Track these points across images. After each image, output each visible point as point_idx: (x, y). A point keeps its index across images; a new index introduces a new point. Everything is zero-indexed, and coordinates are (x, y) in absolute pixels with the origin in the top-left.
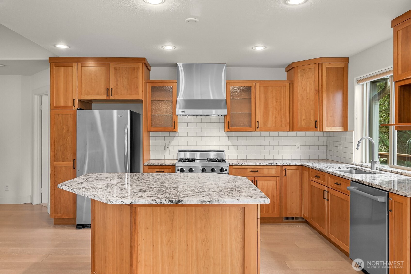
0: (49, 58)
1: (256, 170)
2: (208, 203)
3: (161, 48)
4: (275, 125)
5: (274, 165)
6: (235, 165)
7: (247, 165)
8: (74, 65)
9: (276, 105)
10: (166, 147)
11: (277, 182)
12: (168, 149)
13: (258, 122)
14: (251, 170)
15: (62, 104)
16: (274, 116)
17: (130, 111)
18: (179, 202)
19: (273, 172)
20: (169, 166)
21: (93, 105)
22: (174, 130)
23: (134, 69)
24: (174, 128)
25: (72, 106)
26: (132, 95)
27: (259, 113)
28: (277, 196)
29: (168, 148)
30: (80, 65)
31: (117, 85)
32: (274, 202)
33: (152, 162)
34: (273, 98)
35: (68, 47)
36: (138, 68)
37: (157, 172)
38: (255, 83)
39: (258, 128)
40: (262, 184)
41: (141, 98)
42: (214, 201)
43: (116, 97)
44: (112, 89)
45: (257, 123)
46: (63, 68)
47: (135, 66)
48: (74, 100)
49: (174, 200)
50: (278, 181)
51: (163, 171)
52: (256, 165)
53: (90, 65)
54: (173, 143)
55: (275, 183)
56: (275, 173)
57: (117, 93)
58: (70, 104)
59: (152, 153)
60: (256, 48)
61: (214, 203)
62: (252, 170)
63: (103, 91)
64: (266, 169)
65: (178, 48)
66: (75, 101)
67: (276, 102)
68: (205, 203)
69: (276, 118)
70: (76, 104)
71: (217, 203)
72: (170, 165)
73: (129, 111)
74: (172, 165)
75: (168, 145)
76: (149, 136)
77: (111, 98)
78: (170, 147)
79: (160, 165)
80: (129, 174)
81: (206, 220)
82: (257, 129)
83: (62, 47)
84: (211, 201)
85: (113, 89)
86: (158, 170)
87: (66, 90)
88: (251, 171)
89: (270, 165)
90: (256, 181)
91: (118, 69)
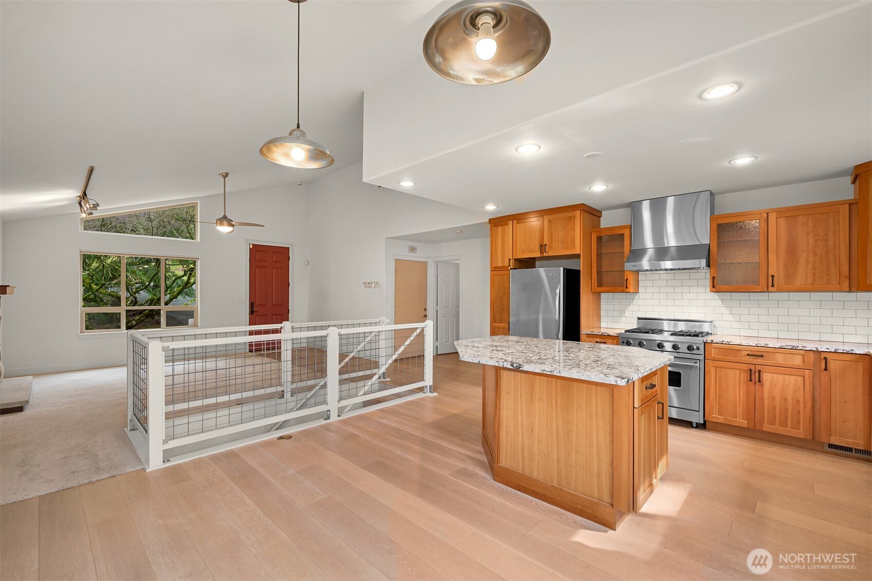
0: (489, 219)
1: (760, 354)
2: (549, 373)
3: (589, 190)
4: (814, 280)
5: (798, 348)
6: (717, 343)
7: (740, 344)
8: (510, 222)
9: (815, 247)
10: (622, 313)
11: (807, 378)
12: (624, 315)
13: (773, 276)
14: (748, 353)
15: (500, 265)
16: (810, 266)
17: (564, 269)
18: (519, 368)
19: (797, 361)
20: (613, 336)
21: (537, 263)
22: (627, 290)
23: (570, 218)
24: (627, 288)
25: (508, 266)
26: (568, 249)
27: (776, 261)
28: (805, 403)
29: (624, 313)
30: (515, 222)
31: (552, 239)
32: (799, 412)
33: (603, 331)
34: (808, 234)
35: (495, 207)
36: (574, 217)
37: (597, 342)
38: (768, 213)
39: (773, 286)
40: (773, 378)
41: (579, 253)
42: (555, 372)
43: (551, 254)
44: (546, 245)
45: (770, 279)
46: (500, 227)
47: (570, 215)
48: (510, 259)
49: (515, 365)
50: (809, 377)
51: (605, 343)
52: (758, 346)
53: (533, 219)
54: (631, 308)
55: (800, 379)
56: (802, 362)
57: (552, 248)
58: (507, 264)
59: (603, 319)
60: (736, 162)
61: (555, 374)
62: (750, 353)
63: (537, 248)
64: (781, 354)
65: (611, 187)
66: (511, 261)
67: (816, 241)
68: (545, 373)
69: (814, 268)
70: (511, 265)
71: (559, 375)
72: (615, 335)
73: (562, 269)
74: (617, 335)
75: (624, 311)
76: (599, 298)
77: (545, 255)
78: (627, 312)
79: (600, 334)
80: (562, 341)
81: (568, 396)
82: (771, 289)
83: (491, 207)
84: (552, 371)
85: (548, 244)
86: (598, 340)
87: (503, 251)
88: (748, 355)
89: (789, 347)
90: (759, 371)
91: (552, 220)
